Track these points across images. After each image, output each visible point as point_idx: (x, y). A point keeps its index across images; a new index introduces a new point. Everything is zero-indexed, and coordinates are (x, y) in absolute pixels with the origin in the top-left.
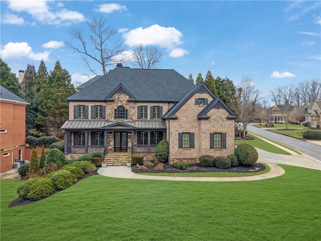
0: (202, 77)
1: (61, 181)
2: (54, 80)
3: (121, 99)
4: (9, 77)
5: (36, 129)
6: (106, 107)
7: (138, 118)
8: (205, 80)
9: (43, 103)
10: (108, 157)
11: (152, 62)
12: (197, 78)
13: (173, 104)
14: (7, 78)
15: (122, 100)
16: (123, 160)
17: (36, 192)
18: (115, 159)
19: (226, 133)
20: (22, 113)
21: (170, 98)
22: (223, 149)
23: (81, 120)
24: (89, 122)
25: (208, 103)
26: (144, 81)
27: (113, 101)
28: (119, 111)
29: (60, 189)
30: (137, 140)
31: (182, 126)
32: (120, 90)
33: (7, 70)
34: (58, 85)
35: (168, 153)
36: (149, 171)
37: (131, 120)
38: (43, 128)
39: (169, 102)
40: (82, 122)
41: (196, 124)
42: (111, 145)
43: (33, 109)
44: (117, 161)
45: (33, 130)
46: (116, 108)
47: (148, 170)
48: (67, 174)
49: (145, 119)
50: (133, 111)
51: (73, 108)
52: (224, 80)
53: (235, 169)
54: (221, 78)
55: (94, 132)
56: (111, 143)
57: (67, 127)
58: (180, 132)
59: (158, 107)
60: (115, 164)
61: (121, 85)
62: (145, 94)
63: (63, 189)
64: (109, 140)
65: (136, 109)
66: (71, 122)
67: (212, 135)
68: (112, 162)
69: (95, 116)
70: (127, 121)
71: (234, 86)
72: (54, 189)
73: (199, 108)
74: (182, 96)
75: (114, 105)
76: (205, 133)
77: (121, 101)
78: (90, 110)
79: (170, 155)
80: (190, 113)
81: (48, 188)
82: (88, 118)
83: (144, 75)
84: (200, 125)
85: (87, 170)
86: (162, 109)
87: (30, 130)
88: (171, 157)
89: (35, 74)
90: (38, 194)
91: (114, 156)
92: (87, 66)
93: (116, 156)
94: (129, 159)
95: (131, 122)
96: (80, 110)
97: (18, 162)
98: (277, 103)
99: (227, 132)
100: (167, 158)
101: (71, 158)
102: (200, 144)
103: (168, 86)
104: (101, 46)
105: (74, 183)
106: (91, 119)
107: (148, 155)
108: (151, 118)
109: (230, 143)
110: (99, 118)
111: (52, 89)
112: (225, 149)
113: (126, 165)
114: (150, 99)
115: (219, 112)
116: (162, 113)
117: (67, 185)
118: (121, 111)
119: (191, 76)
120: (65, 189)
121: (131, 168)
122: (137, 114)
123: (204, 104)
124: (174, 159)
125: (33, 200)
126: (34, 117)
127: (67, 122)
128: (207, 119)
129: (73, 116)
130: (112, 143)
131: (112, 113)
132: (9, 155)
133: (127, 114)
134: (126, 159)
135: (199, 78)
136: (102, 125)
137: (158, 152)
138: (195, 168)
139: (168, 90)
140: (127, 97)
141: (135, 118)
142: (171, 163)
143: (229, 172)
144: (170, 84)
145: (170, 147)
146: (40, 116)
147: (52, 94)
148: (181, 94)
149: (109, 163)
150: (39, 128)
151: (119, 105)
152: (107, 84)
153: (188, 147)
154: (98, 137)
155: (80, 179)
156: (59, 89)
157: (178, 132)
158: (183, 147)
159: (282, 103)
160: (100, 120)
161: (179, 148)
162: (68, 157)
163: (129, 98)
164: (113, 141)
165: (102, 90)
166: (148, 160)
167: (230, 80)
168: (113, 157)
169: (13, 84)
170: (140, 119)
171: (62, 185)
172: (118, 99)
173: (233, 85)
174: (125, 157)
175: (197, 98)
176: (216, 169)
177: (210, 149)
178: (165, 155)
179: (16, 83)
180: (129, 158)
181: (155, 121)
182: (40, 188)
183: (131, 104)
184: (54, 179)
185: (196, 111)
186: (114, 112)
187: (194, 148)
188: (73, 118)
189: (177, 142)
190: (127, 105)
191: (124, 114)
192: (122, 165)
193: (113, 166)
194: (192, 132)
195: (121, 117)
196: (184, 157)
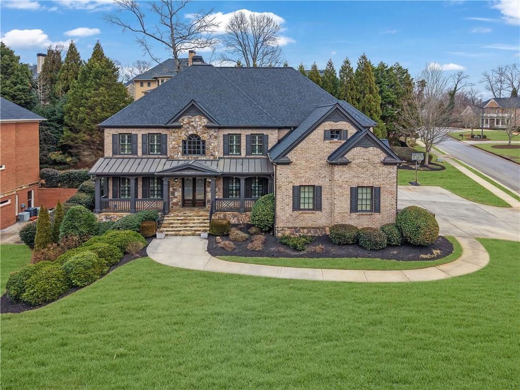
0: (351, 66)
1: (78, 274)
2: (90, 77)
3: (193, 123)
4: (16, 72)
5: (61, 152)
6: (168, 136)
7: (224, 154)
8: (357, 71)
9: (72, 113)
10: (170, 218)
11: (261, 39)
12: (342, 68)
13: (288, 130)
14: (13, 73)
15: (195, 125)
16: (196, 225)
17: (35, 292)
18: (181, 224)
19: (380, 188)
20: (34, 134)
21: (283, 121)
22: (375, 214)
23: (125, 156)
24: (138, 161)
25: (347, 138)
26: (238, 90)
27: (180, 127)
28: (190, 143)
29: (77, 287)
30: (223, 188)
31: (299, 175)
32: (192, 109)
33: (12, 61)
34: (97, 84)
35: (274, 217)
36: (236, 251)
37: (212, 158)
38: (71, 151)
39: (279, 128)
40: (126, 160)
41: (325, 172)
42: (176, 197)
43: (56, 120)
44: (185, 227)
45: (56, 153)
46: (184, 137)
47: (235, 249)
48: (90, 261)
49: (236, 155)
50: (215, 143)
51: (111, 138)
52: (391, 69)
53: (395, 252)
54: (386, 65)
55: (147, 178)
56: (176, 194)
57: (100, 171)
58: (295, 185)
59: (261, 136)
60: (181, 233)
61: (193, 102)
62: (238, 114)
63: (82, 287)
64: (173, 189)
65: (221, 139)
66: (107, 161)
67: (354, 192)
68: (176, 229)
69: (149, 150)
70: (205, 158)
71: (411, 78)
72: (66, 286)
73: (331, 146)
74: (305, 116)
75: (181, 134)
76: (340, 187)
77: (195, 128)
78: (140, 140)
79: (277, 221)
80: (314, 154)
81: (56, 285)
82: (136, 154)
83: (238, 79)
84: (332, 173)
85: (129, 248)
86: (268, 138)
87: (50, 154)
88: (279, 225)
89: (60, 63)
90: (38, 297)
91: (181, 216)
92: (145, 53)
93: (185, 216)
94: (206, 223)
95: (212, 161)
96: (123, 141)
97: (26, 211)
98: (497, 93)
99: (382, 186)
100: (273, 225)
101: (107, 218)
102: (332, 204)
103: (280, 98)
104: (171, 19)
105: (103, 275)
106: (142, 155)
107: (240, 215)
108: (247, 154)
109: (387, 204)
110: (155, 153)
111: (87, 90)
112: (378, 213)
113: (200, 235)
114: (246, 123)
115: (367, 153)
116: (268, 146)
117: (90, 280)
118: (194, 143)
119: (330, 64)
120: (85, 286)
121: (207, 241)
122: (221, 148)
123: (340, 139)
124: (284, 229)
125: (30, 305)
126: (58, 133)
127: (101, 160)
128: (346, 164)
129: (111, 150)
130: (178, 194)
131: (179, 147)
132: (9, 202)
133: (204, 147)
134: (201, 223)
135: (346, 68)
136: (160, 169)
137: (256, 215)
138: (319, 248)
139: (280, 104)
140: (205, 121)
141: (219, 154)
142: (280, 235)
143: (382, 258)
144: (285, 93)
145: (278, 209)
146: (67, 132)
147: (88, 100)
148: (303, 113)
149: (170, 231)
150: (67, 150)
151: (190, 133)
152: (171, 97)
153: (310, 208)
154: (154, 183)
155: (113, 265)
156: (97, 92)
157: (291, 185)
158: (301, 208)
159: (507, 94)
160: (157, 156)
161: (293, 210)
162: (101, 217)
163: (208, 123)
164: (181, 189)
165: (162, 108)
166: (241, 222)
167: (404, 67)
168: (178, 220)
169: (22, 82)
170: (229, 155)
171: (79, 281)
172: (189, 123)
173: (408, 76)
174: (199, 220)
175: (328, 128)
176: (360, 251)
177: (351, 212)
178: (268, 220)
179: (27, 81)
180: (206, 221)
181: (255, 159)
182: (42, 286)
183: (212, 132)
184: (68, 269)
185: (326, 150)
186: (181, 145)
187: (321, 210)
188: (111, 154)
189: (290, 201)
190: (205, 133)
191: (199, 147)
192: (193, 235)
193: (176, 235)
194: (317, 184)
195: (194, 153)
196: (304, 224)
